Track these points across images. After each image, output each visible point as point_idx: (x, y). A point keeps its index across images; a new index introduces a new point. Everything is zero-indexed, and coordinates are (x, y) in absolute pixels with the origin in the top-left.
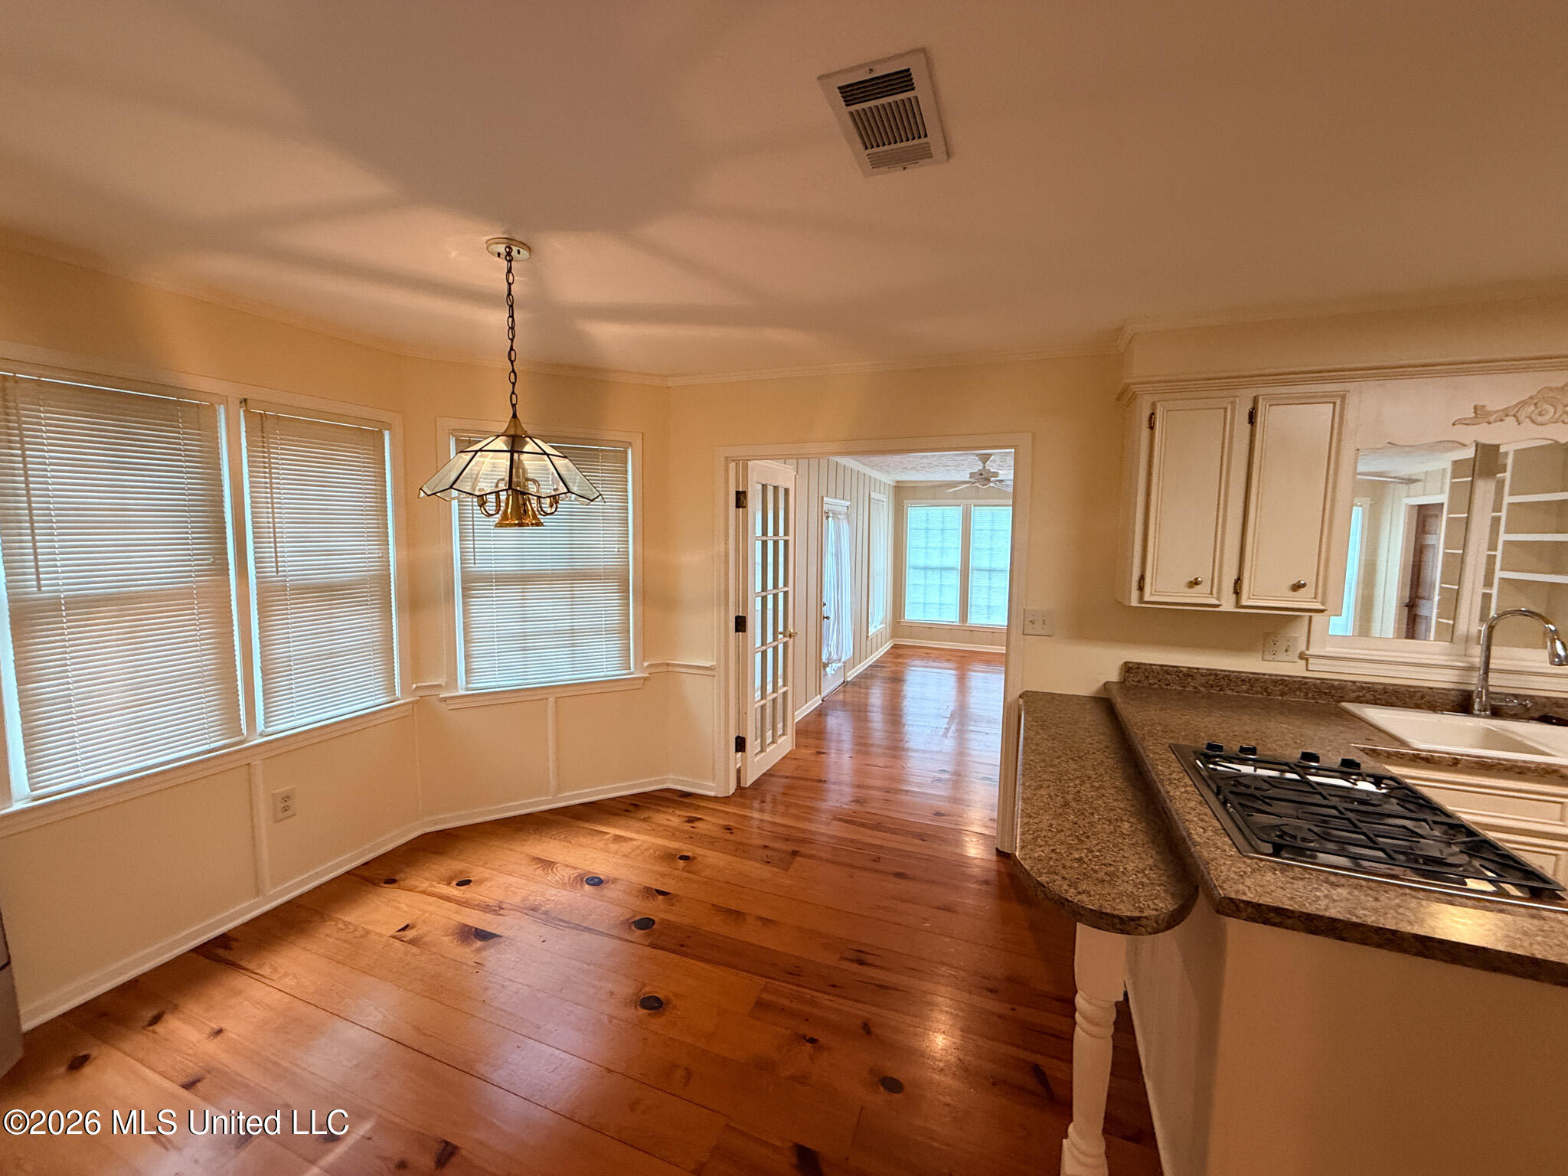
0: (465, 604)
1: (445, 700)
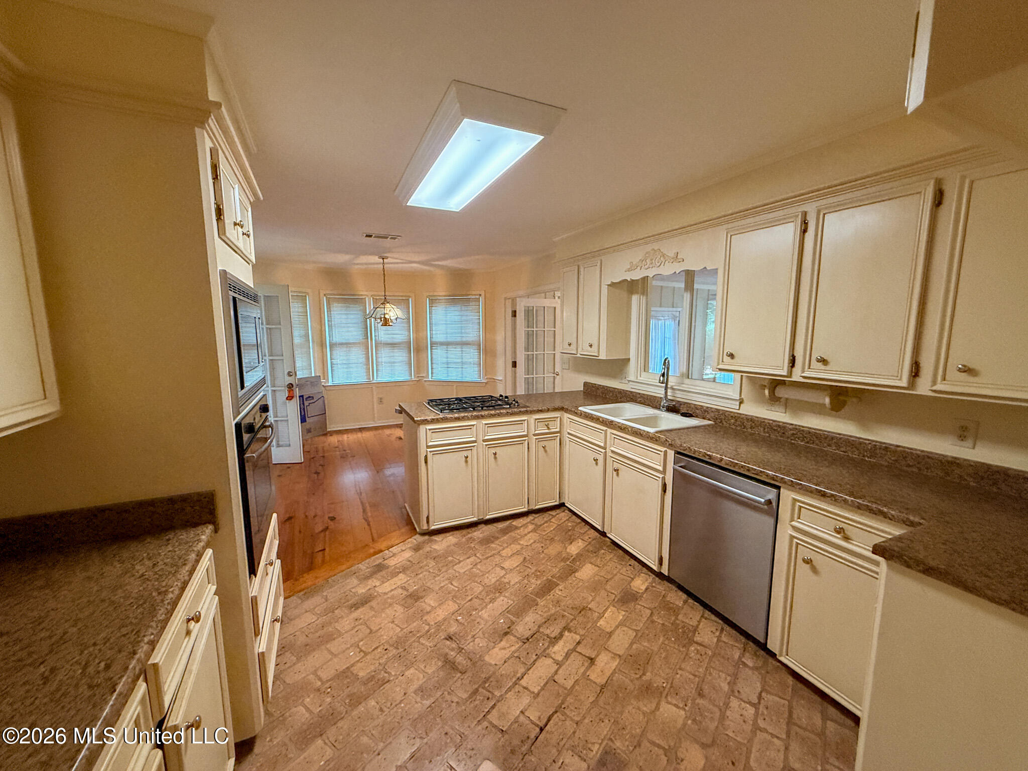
0: (431, 351)
1: (425, 381)
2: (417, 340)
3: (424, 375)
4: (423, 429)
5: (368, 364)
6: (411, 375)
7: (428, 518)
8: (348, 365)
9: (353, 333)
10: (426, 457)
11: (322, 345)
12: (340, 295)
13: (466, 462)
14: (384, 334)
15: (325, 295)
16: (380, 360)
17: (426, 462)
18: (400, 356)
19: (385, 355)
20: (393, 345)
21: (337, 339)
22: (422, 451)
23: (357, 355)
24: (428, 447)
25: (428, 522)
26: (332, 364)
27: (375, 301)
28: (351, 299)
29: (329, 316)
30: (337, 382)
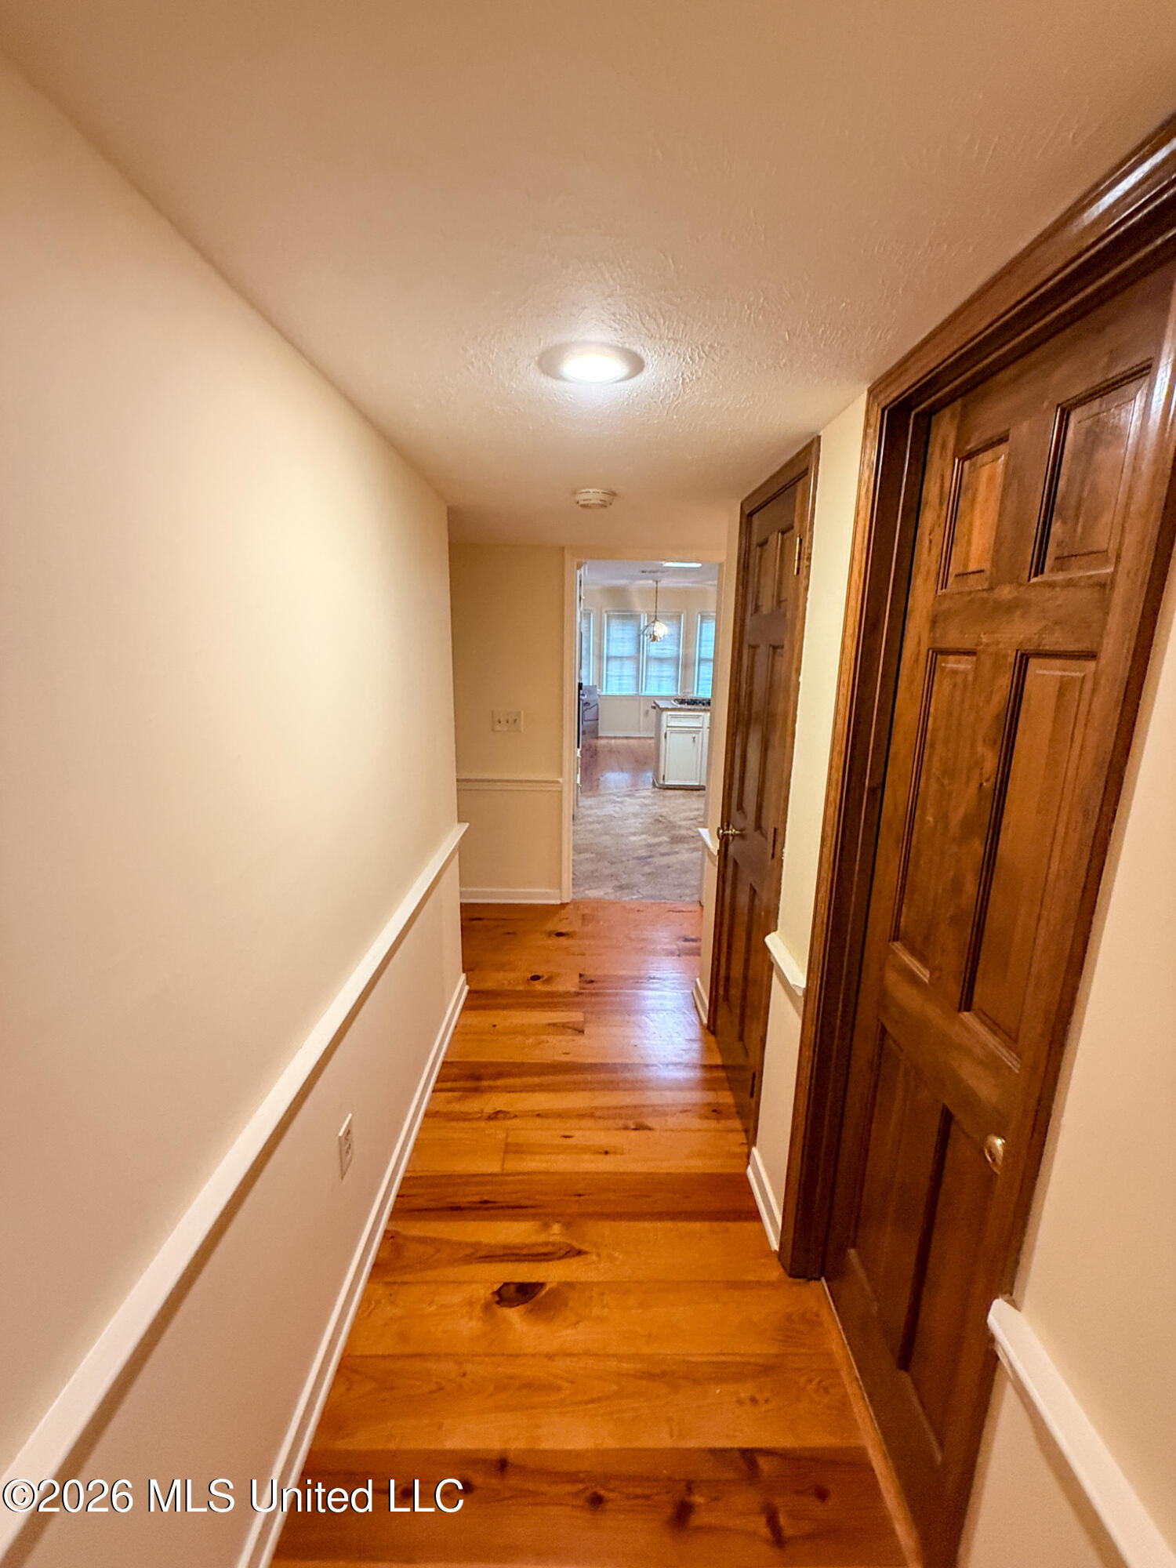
0: (699, 668)
2: (686, 656)
3: (689, 691)
4: (665, 714)
5: (638, 677)
6: (677, 691)
7: (664, 776)
8: (620, 677)
9: (628, 649)
10: (666, 734)
11: (600, 658)
12: (619, 611)
13: (694, 741)
14: (656, 649)
15: (606, 612)
16: (649, 674)
17: (666, 737)
18: (668, 671)
19: (653, 669)
20: (661, 660)
21: (613, 653)
22: (664, 729)
23: (629, 669)
24: (668, 727)
25: (664, 779)
26: (607, 675)
27: (649, 616)
28: (627, 615)
29: (608, 632)
30: (609, 693)
